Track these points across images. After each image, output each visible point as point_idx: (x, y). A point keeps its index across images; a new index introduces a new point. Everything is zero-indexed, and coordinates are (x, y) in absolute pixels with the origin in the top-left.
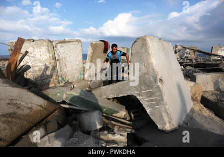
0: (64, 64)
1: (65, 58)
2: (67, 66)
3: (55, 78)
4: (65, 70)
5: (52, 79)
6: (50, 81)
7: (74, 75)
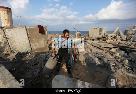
0: (13, 41)
1: (13, 37)
2: (16, 42)
3: (7, 48)
4: (14, 44)
5: (5, 49)
6: (4, 50)
7: (23, 48)
